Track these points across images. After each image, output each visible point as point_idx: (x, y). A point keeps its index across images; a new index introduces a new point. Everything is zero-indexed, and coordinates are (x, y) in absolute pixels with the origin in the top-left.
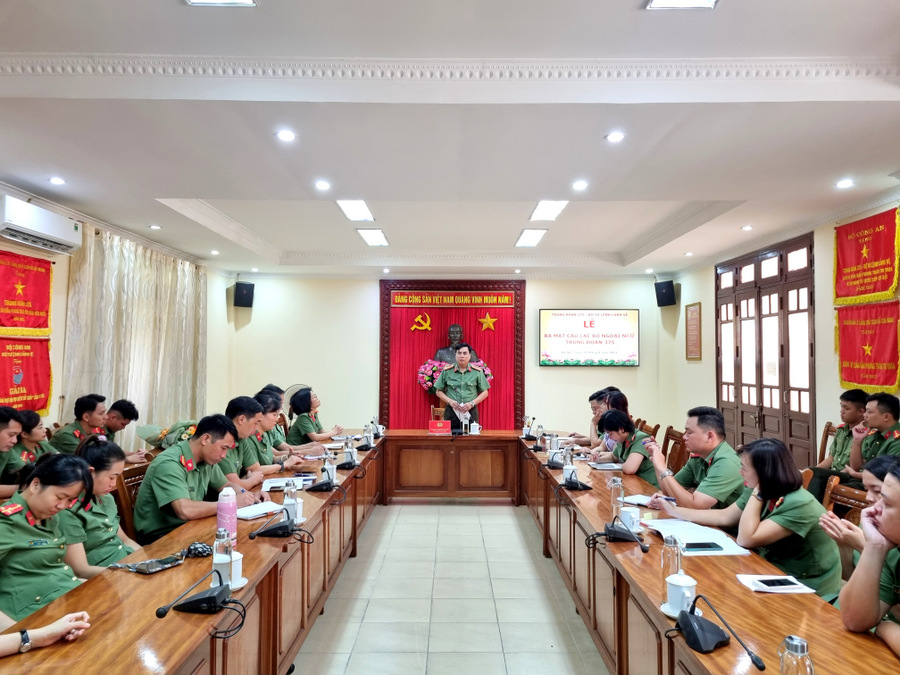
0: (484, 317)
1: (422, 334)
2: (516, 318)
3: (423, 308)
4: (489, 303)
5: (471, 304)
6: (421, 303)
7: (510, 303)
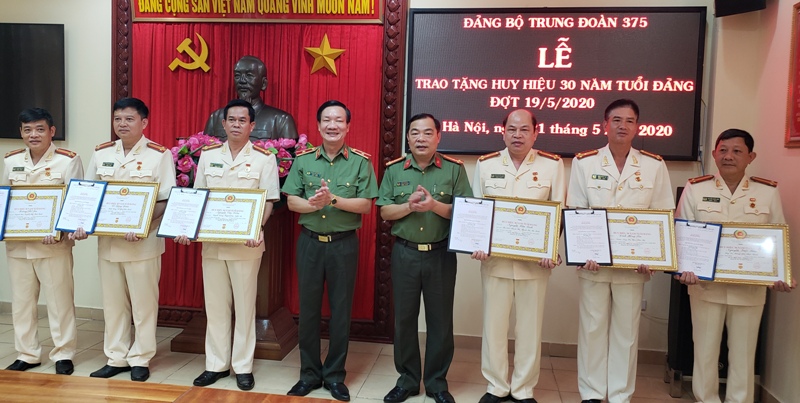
0: (318, 44)
1: (192, 78)
2: (387, 48)
3: (194, 23)
4: (328, 12)
5: (291, 15)
6: (190, 14)
7: (373, 12)
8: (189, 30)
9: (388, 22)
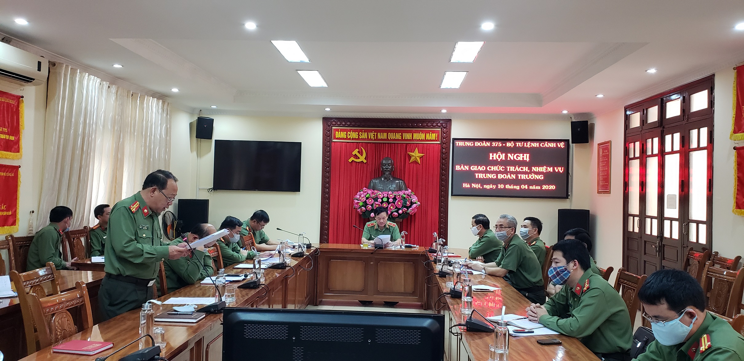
0: (413, 152)
1: (358, 165)
2: (442, 153)
3: (359, 143)
4: (418, 139)
5: (402, 140)
6: (358, 139)
7: (437, 139)
8: (357, 146)
9: (442, 143)
